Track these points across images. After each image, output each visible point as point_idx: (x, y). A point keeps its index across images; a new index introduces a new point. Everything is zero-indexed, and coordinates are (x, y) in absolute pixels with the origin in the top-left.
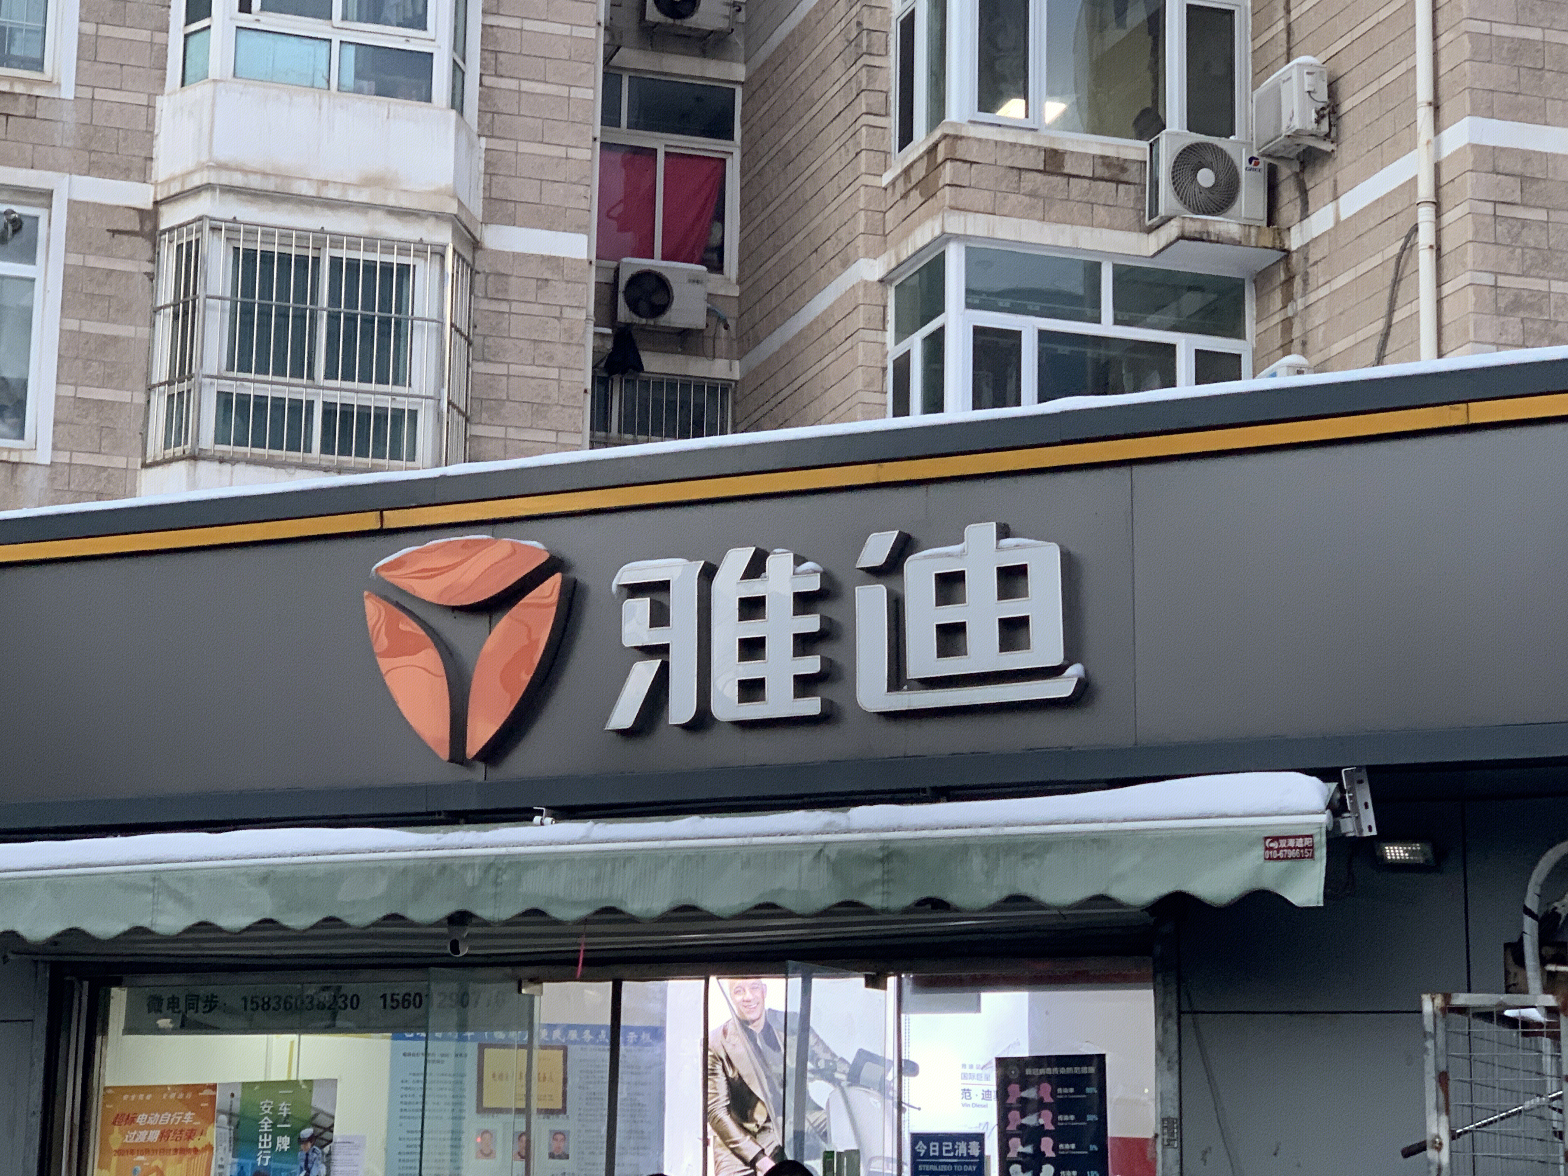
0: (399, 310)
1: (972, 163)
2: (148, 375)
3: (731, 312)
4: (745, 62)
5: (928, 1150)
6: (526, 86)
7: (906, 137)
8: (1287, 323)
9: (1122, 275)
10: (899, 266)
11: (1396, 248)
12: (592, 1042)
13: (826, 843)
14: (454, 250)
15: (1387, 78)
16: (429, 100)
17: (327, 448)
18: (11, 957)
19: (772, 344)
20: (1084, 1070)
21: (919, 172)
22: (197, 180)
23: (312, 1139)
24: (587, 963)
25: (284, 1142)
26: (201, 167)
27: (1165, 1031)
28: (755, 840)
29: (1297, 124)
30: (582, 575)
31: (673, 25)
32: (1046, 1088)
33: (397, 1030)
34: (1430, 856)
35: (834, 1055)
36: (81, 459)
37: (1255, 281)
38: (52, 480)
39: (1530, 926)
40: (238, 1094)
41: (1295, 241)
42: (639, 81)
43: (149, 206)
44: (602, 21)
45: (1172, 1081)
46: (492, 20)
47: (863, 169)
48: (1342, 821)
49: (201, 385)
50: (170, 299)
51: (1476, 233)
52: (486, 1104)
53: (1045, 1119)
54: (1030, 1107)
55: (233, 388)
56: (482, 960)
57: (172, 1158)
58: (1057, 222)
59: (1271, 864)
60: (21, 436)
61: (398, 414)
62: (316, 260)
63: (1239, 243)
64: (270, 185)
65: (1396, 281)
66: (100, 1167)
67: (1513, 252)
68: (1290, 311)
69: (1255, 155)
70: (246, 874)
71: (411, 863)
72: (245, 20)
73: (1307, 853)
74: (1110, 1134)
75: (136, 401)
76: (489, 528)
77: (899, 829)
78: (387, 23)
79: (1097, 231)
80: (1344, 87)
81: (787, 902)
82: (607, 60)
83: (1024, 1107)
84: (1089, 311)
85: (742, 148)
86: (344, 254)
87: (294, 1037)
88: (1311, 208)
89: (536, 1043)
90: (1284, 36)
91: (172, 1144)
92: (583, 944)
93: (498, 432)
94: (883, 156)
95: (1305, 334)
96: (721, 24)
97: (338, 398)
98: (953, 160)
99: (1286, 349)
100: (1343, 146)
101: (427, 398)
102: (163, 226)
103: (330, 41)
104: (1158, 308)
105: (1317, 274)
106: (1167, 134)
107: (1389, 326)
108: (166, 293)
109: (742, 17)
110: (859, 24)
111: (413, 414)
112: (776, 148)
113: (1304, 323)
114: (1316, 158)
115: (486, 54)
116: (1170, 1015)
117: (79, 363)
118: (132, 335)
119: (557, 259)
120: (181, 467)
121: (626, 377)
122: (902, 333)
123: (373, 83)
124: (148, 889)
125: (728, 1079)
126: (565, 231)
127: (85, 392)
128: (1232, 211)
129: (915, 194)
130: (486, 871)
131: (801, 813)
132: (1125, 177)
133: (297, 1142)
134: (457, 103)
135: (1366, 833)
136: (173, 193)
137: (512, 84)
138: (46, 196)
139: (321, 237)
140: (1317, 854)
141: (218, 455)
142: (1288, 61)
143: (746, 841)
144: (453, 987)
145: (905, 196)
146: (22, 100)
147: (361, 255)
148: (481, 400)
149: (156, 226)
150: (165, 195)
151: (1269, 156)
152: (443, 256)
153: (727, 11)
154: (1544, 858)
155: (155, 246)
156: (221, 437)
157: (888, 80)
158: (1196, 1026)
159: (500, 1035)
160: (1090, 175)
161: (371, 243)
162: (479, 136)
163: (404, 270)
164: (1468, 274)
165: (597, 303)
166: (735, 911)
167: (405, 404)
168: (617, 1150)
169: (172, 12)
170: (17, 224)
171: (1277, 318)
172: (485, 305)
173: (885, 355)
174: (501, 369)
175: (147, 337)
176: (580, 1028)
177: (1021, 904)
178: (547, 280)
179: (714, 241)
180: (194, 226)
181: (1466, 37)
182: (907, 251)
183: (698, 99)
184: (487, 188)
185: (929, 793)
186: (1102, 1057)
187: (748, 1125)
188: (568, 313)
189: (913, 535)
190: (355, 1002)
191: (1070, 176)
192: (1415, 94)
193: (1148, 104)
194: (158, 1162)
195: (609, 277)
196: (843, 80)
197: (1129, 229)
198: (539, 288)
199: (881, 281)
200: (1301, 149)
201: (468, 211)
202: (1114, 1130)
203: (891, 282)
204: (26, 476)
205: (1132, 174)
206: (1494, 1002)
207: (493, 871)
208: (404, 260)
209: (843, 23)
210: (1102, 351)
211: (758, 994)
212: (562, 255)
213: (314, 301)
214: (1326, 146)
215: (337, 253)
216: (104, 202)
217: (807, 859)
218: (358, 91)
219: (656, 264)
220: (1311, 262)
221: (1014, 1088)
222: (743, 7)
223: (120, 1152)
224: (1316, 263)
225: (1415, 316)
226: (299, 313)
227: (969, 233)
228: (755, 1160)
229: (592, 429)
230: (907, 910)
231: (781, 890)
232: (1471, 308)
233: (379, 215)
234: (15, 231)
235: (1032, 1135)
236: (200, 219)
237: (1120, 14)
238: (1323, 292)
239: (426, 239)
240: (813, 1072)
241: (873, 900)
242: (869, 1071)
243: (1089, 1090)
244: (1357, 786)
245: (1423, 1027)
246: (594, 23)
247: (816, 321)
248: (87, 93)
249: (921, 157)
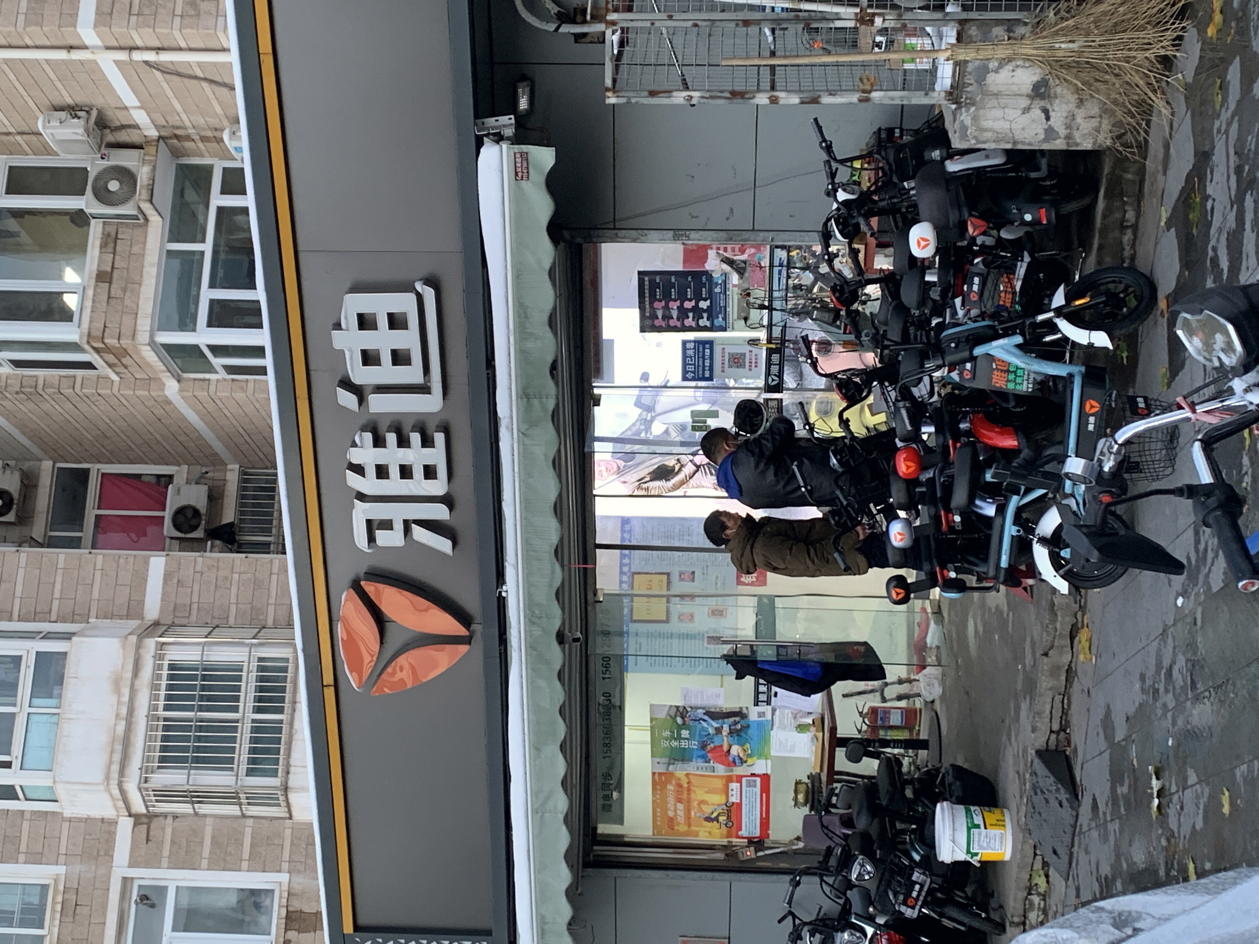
0: (197, 670)
1: (105, 327)
2: (236, 817)
3: (198, 470)
4: (41, 460)
5: (692, 372)
6: (57, 595)
7: (88, 366)
8: (204, 139)
9: (175, 237)
10: (169, 371)
11: (158, 74)
12: (630, 558)
13: (518, 430)
14: (160, 637)
15: (53, 76)
16: (65, 654)
17: (280, 711)
18: (579, 891)
19: (218, 447)
20: (647, 283)
21: (111, 358)
22: (116, 792)
23: (683, 717)
24: (585, 563)
25: (685, 733)
26: (108, 790)
27: (625, 237)
28: (516, 470)
29: (81, 131)
30: (362, 570)
31: (17, 504)
32: (657, 305)
33: (623, 670)
34: (525, 84)
35: (637, 421)
36: (286, 856)
37: (178, 157)
38: (299, 872)
39: (566, 29)
40: (658, 760)
41: (153, 133)
42: (53, 525)
43: (132, 820)
44: (15, 549)
45: (654, 234)
46: (15, 616)
47: (109, 392)
48: (506, 135)
49: (242, 786)
50: (189, 806)
51: (149, 27)
52: (664, 618)
53: (674, 305)
54: (667, 313)
55: (244, 767)
56: (584, 623)
57: (693, 795)
58: (142, 276)
59: (530, 177)
60: (272, 891)
61: (261, 669)
62: (166, 719)
63: (154, 167)
64: (119, 748)
65: (179, 74)
66: (697, 836)
67: (161, 5)
68: (196, 138)
69: (99, 156)
70: (534, 761)
71: (529, 666)
72: (16, 764)
73: (525, 156)
74: (681, 269)
75: (251, 824)
76: (334, 623)
77: (510, 389)
78: (17, 678)
79: (147, 252)
80: (58, 102)
81: (552, 453)
82: (41, 545)
83: (667, 317)
84: (197, 257)
85: (94, 463)
86: (161, 703)
87: (626, 728)
88: (133, 123)
89: (630, 592)
90: (25, 137)
91: (685, 796)
92: (575, 566)
93: (271, 609)
94: (100, 380)
95: (210, 129)
96: (17, 476)
97: (251, 704)
98: (103, 338)
99: (220, 141)
100: (94, 102)
101: (250, 652)
102: (144, 811)
103: (29, 714)
104: (194, 215)
105: (174, 120)
106: (87, 208)
107: (205, 79)
108: (185, 808)
109: (12, 463)
110: (17, 393)
111: (260, 659)
112: (96, 444)
113: (204, 130)
114: (102, 119)
115: (37, 619)
116: (616, 234)
117: (228, 858)
118: (211, 828)
119: (165, 574)
120: (292, 797)
121: (237, 532)
122: (211, 369)
123: (56, 687)
124: (542, 817)
125: (651, 480)
126: (148, 570)
127: (246, 855)
128: (134, 170)
129: (124, 361)
130: (534, 623)
131: (501, 444)
132: (113, 234)
133: (684, 726)
134: (67, 636)
135: (513, 121)
136: (123, 806)
137: (56, 604)
138: (126, 881)
139: (152, 717)
140: (525, 150)
141: (284, 775)
142: (41, 134)
143: (517, 475)
144: (599, 639)
145: (126, 367)
146: (67, 896)
147: (163, 693)
148: (252, 619)
149: (144, 815)
150: (125, 810)
151: (100, 147)
152: (163, 644)
153: (8, 472)
154: (526, 19)
155: (156, 816)
156: (274, 773)
157: (52, 375)
158: (621, 220)
159: (626, 611)
160: (112, 255)
161: (155, 687)
162: (88, 623)
163: (172, 667)
164: (174, 32)
165: (192, 551)
166: (557, 480)
167: (254, 664)
168: (690, 546)
169: (10, 808)
170: (144, 898)
171: (201, 145)
172: (193, 618)
173: (225, 380)
174: (233, 608)
175: (212, 819)
176: (622, 565)
177: (553, 320)
178: (178, 581)
179: (153, 480)
180: (144, 793)
181: (28, 29)
182: (160, 366)
183: (64, 490)
184: (121, 617)
185: (490, 371)
186: (640, 273)
187: (676, 470)
188: (198, 568)
189: (339, 378)
190: (608, 695)
191: (113, 268)
192: (63, 60)
193: (68, 218)
194: (695, 804)
195: (176, 543)
196: (53, 403)
197: (146, 232)
198: (183, 586)
199: (179, 381)
200: (96, 128)
201: (135, 629)
202: (680, 268)
203: (179, 375)
204: (297, 888)
205: (112, 230)
206: (610, 63)
207: (534, 620)
208: (166, 667)
209: (16, 402)
210: (222, 249)
211: (602, 463)
212: (163, 572)
213: (190, 720)
214: (94, 113)
215: (161, 707)
216: (129, 847)
217: (527, 441)
218: (60, 696)
219: (168, 514)
220: (165, 124)
221: (657, 323)
222: (6, 462)
223: (689, 825)
224: (167, 121)
225: (200, 64)
226: (198, 729)
227: (148, 328)
228: (695, 465)
229: (269, 553)
230: (557, 384)
231: (545, 455)
232: (195, 31)
233: (137, 682)
234: (148, 899)
235: (683, 313)
236: (140, 789)
237: (12, 235)
238: (184, 117)
239: (152, 654)
240: (646, 433)
241: (551, 404)
242: (646, 401)
243: (658, 280)
244: (486, 126)
245: (624, 104)
246: (17, 554)
247: (202, 419)
248: (62, 858)
249: (101, 357)
